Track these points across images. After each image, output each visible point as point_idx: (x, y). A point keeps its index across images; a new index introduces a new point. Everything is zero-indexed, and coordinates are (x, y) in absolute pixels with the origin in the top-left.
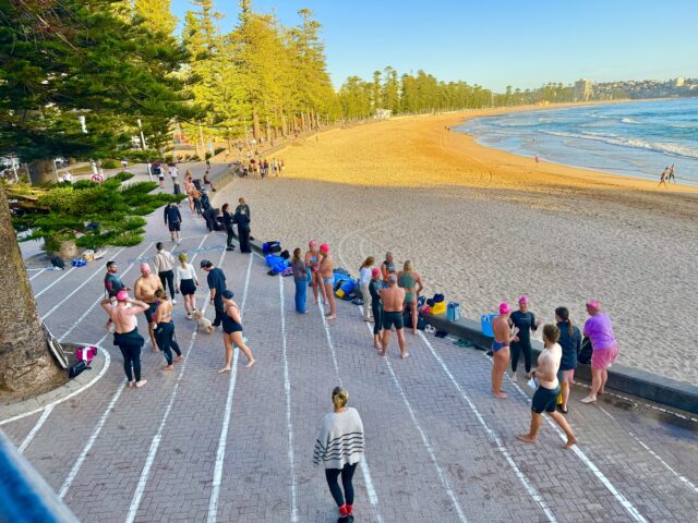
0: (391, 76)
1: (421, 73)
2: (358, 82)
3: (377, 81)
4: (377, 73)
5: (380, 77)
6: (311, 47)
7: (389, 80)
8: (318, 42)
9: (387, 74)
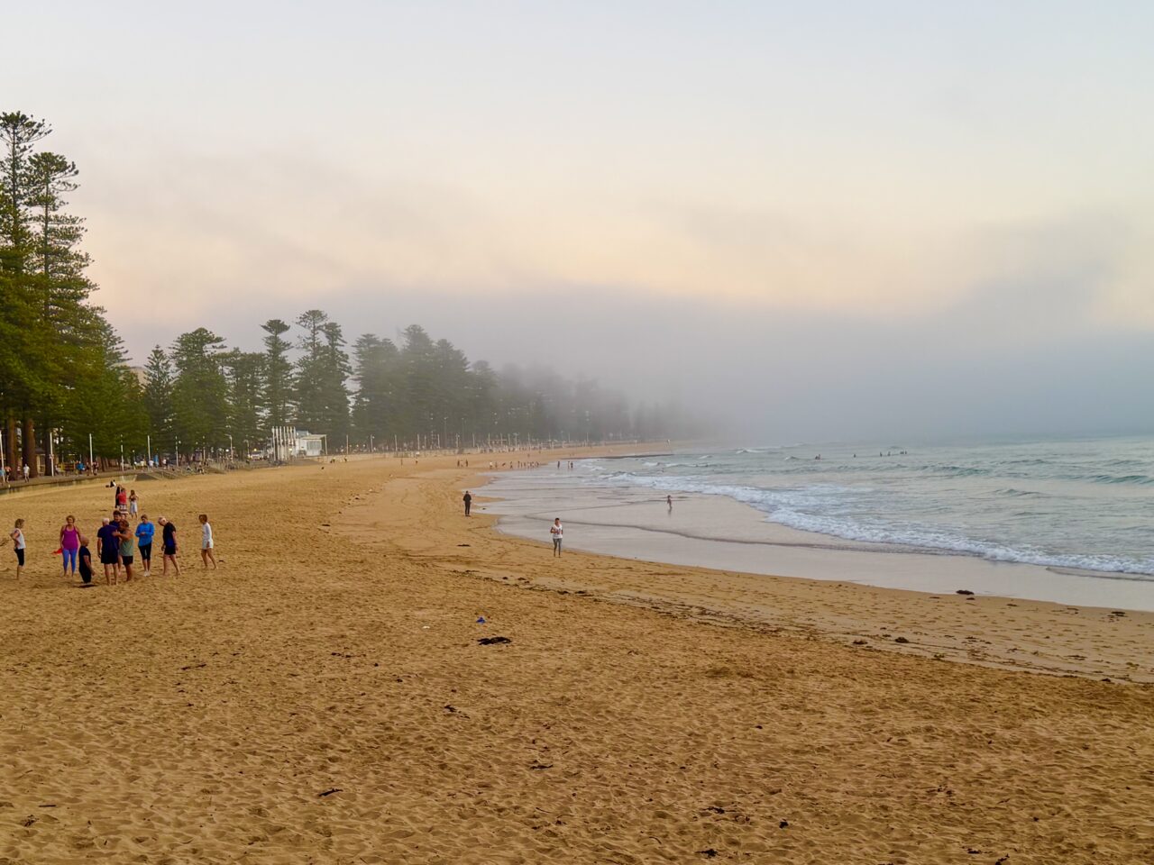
0: (323, 339)
1: (416, 334)
2: (209, 349)
3: (277, 347)
4: (276, 326)
5: (283, 337)
6: (36, 228)
7: (317, 349)
8: (60, 212)
9: (308, 333)
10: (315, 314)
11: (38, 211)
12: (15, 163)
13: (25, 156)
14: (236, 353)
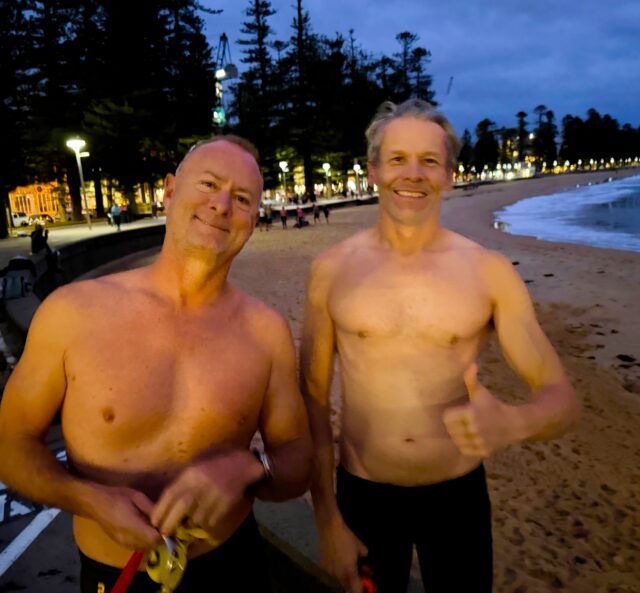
0: (545, 119)
1: (593, 114)
2: (490, 128)
3: (523, 124)
4: (522, 115)
5: (526, 119)
6: (413, 82)
7: (542, 124)
8: (424, 73)
9: (537, 116)
10: (541, 107)
11: (415, 74)
12: (405, 54)
13: (410, 51)
14: (503, 129)
